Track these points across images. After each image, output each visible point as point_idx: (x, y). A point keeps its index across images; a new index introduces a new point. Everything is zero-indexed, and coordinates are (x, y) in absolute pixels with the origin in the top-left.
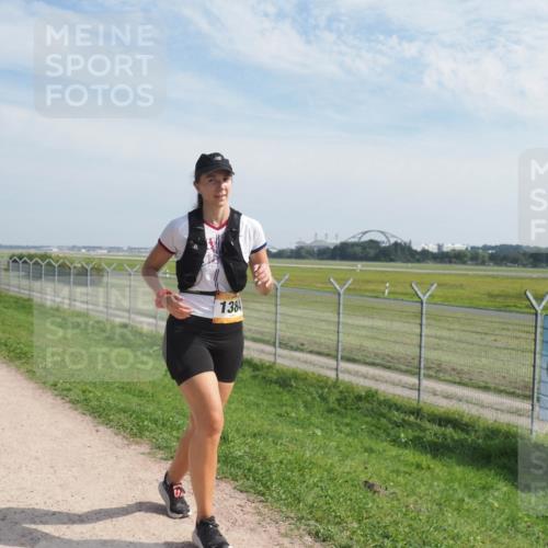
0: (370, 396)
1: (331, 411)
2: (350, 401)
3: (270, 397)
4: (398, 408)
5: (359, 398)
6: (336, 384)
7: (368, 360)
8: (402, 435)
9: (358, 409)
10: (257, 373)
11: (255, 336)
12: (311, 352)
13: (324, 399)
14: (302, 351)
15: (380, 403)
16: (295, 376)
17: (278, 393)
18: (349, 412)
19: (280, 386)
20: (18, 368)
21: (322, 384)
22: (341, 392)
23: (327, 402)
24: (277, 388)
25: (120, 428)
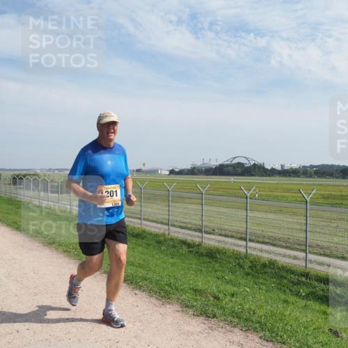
0: (272, 264)
1: (248, 274)
2: (258, 267)
3: (206, 265)
4: (293, 272)
5: (264, 265)
6: (246, 256)
7: (259, 240)
8: (301, 291)
9: (265, 273)
10: (191, 249)
11: (181, 224)
12: (220, 235)
13: (241, 266)
14: (214, 234)
15: (279, 269)
16: (218, 251)
17: (210, 263)
18: (260, 275)
19: (210, 258)
20: (57, 249)
21: (237, 256)
22: (251, 262)
23: (244, 269)
24: (208, 260)
25: (151, 292)
